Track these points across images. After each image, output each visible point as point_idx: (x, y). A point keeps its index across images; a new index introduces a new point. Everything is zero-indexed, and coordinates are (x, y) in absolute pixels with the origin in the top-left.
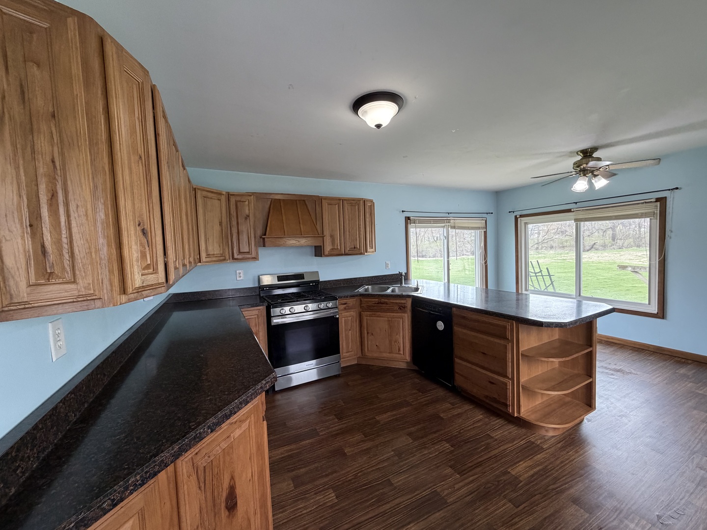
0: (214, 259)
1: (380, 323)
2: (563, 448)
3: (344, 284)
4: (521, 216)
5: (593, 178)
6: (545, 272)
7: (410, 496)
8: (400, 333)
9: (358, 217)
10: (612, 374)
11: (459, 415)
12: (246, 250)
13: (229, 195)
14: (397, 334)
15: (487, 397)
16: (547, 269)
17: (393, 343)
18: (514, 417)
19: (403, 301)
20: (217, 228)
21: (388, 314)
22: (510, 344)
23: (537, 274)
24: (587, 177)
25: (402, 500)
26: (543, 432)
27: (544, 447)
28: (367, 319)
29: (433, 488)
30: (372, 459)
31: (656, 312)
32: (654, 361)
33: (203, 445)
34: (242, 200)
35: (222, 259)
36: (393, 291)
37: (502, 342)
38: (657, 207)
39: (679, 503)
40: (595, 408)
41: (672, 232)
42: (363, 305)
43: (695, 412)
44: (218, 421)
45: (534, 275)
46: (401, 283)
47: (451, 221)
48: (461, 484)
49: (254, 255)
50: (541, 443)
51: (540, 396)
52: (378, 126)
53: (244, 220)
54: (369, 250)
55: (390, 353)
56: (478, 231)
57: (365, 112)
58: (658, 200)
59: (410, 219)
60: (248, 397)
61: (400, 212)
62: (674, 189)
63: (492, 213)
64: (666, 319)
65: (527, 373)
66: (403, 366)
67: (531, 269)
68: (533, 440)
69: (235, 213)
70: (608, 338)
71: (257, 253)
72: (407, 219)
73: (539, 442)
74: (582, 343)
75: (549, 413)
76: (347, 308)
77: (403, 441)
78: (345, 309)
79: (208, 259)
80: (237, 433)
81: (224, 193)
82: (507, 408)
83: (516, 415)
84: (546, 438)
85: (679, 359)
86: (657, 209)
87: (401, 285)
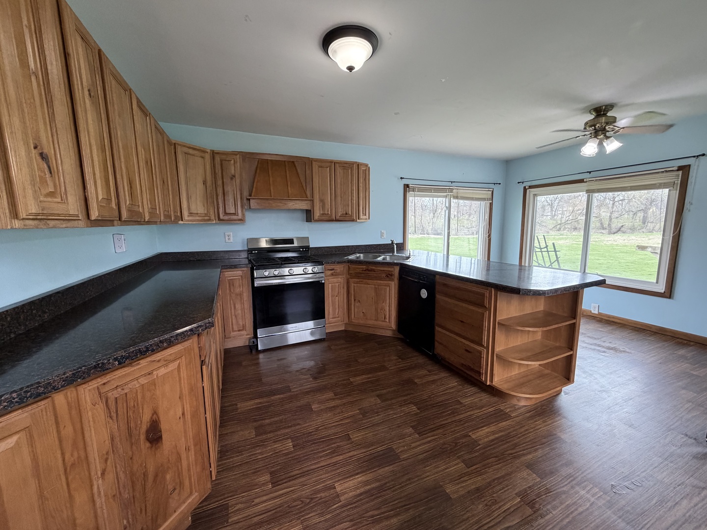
0: (198, 218)
1: (367, 290)
2: (531, 417)
3: (336, 252)
4: (530, 187)
5: (605, 140)
6: (551, 248)
7: (364, 450)
8: (386, 301)
9: (351, 182)
10: (604, 352)
11: (434, 382)
12: (233, 211)
13: (214, 154)
14: (383, 302)
15: (462, 365)
16: (553, 244)
17: (379, 310)
18: (486, 385)
19: (390, 269)
20: (200, 186)
21: (375, 281)
22: (487, 312)
23: (543, 250)
24: (598, 139)
25: (356, 453)
26: (514, 402)
27: (512, 415)
28: (354, 286)
29: (389, 444)
30: (336, 416)
31: (662, 291)
32: (653, 341)
33: (114, 377)
34: (227, 159)
35: (206, 220)
36: (384, 259)
37: (480, 310)
38: (679, 176)
39: (638, 476)
40: (573, 381)
41: (692, 204)
42: (351, 272)
43: (683, 392)
44: (129, 356)
45: (539, 250)
46: (393, 252)
47: (454, 191)
48: (418, 443)
49: (240, 217)
50: (510, 411)
51: (517, 367)
52: (351, 68)
53: (229, 180)
54: (361, 217)
55: (376, 320)
56: (483, 203)
57: (335, 52)
58: (680, 168)
59: (408, 187)
60: (171, 337)
61: (398, 179)
62: (700, 155)
63: (500, 184)
64: (673, 299)
65: (502, 343)
66: (389, 333)
67: (536, 244)
68: (502, 408)
69: (220, 171)
70: (609, 317)
71: (243, 215)
72: (406, 187)
73: (508, 410)
74: (566, 315)
75: (523, 383)
76: (334, 274)
77: (371, 401)
78: (332, 275)
79: (190, 218)
80: (162, 371)
81: (209, 151)
82: (480, 376)
83: (488, 384)
84: (517, 407)
85: (681, 341)
86: (678, 178)
87: (393, 254)
